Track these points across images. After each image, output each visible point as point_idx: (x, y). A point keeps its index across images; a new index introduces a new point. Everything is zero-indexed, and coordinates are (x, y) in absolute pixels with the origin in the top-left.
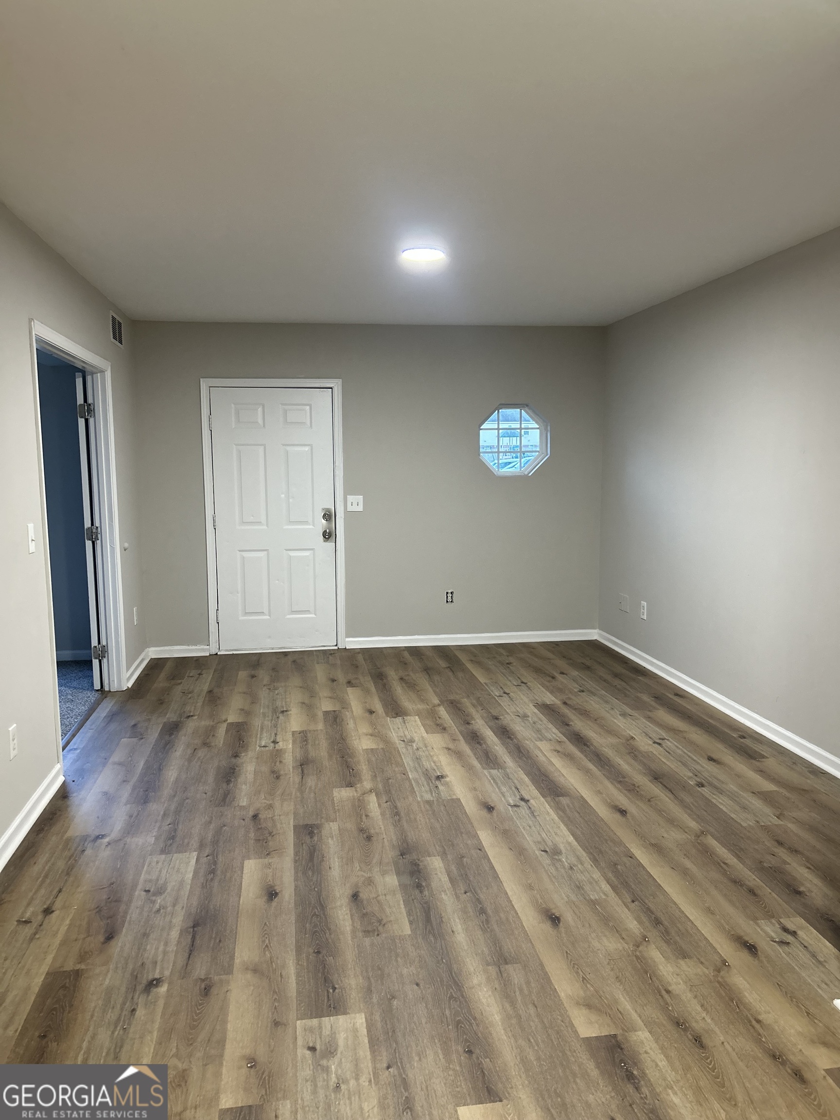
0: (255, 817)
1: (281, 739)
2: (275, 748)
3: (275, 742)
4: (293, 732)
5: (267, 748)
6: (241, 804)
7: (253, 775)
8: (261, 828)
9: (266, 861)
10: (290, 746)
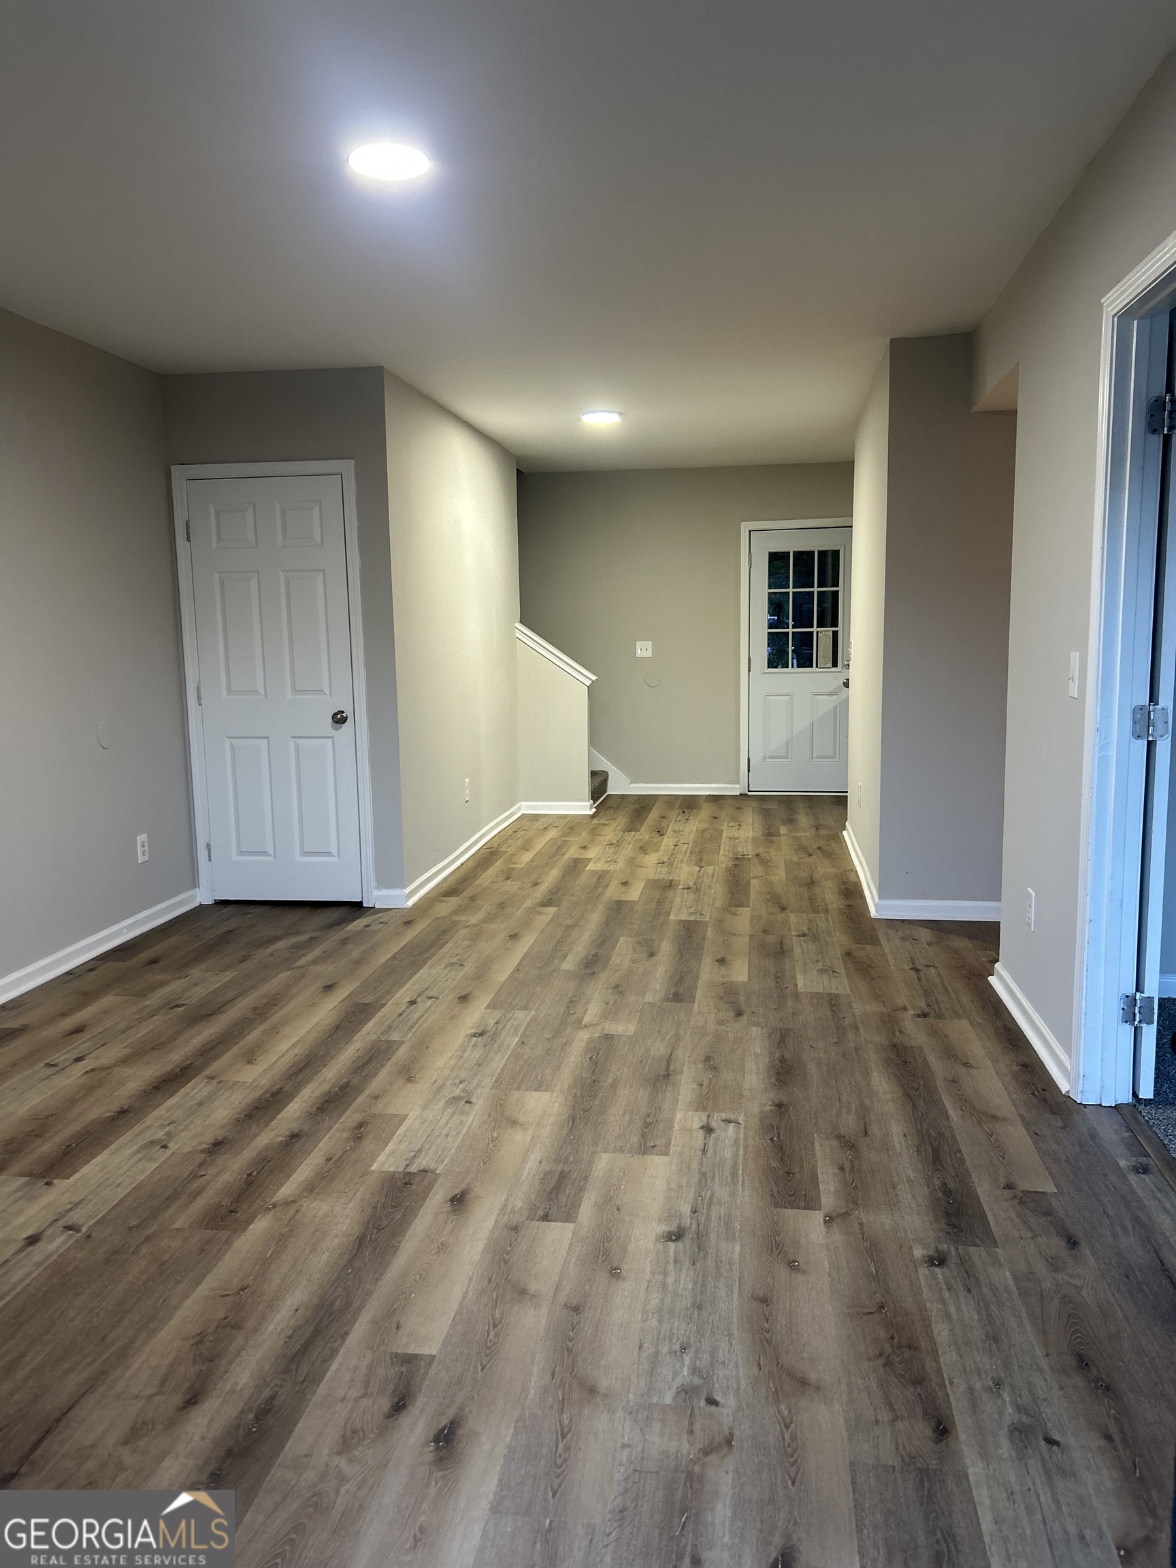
0: (739, 1014)
1: (695, 1134)
2: (709, 1116)
3: (708, 1130)
4: (666, 1154)
5: (724, 1116)
6: (759, 1029)
7: (746, 1066)
8: (732, 1003)
9: (726, 980)
10: (679, 1115)
